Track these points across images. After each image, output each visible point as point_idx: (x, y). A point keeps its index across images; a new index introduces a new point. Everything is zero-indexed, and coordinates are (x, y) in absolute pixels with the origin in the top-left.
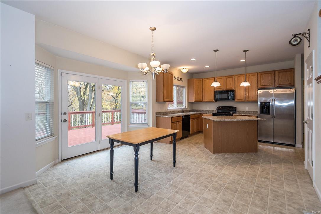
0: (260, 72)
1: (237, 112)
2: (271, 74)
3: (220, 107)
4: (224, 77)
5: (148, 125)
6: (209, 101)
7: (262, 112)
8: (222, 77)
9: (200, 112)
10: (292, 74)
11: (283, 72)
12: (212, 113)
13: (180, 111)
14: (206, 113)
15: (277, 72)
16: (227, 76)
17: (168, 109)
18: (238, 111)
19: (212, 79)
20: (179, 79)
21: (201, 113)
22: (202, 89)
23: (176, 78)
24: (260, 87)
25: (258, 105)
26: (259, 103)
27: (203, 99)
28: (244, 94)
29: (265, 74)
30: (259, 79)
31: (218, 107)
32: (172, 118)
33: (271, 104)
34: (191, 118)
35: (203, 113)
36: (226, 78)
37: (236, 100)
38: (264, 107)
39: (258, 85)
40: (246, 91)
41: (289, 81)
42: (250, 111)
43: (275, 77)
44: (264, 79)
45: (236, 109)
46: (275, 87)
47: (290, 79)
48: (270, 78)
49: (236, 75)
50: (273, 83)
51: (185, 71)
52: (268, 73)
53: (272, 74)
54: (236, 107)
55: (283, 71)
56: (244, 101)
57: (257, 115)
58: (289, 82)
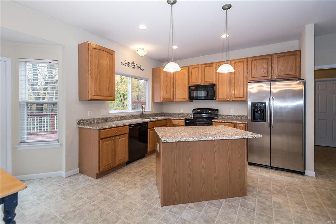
0: (250, 57)
1: (219, 117)
2: (267, 61)
3: (197, 109)
4: (201, 65)
5: (59, 143)
6: (181, 100)
7: (254, 118)
8: (199, 65)
9: (170, 116)
10: (298, 60)
11: (284, 56)
12: (184, 119)
13: (137, 116)
14: (176, 118)
15: (275, 57)
16: (206, 64)
17: (109, 114)
18: (221, 116)
19: (186, 68)
20: (136, 66)
21: (170, 118)
22: (172, 84)
23: (128, 64)
24: (251, 80)
25: (248, 108)
26: (250, 103)
27: (173, 98)
28: (229, 90)
29: (258, 59)
30: (250, 67)
31: (194, 110)
32: (100, 130)
33: (267, 104)
34: (149, 127)
35: (172, 118)
36: (204, 66)
37: (217, 99)
38: (256, 110)
39: (248, 77)
40: (231, 85)
41: (292, 69)
42: (236, 116)
43: (273, 64)
44: (256, 69)
45: (218, 112)
46: (273, 79)
47: (294, 68)
48: (265, 65)
49: (218, 62)
50: (270, 73)
51: (142, 53)
52: (262, 59)
53: (268, 59)
54: (218, 110)
55: (284, 54)
56: (228, 101)
57: (246, 123)
58: (293, 72)
